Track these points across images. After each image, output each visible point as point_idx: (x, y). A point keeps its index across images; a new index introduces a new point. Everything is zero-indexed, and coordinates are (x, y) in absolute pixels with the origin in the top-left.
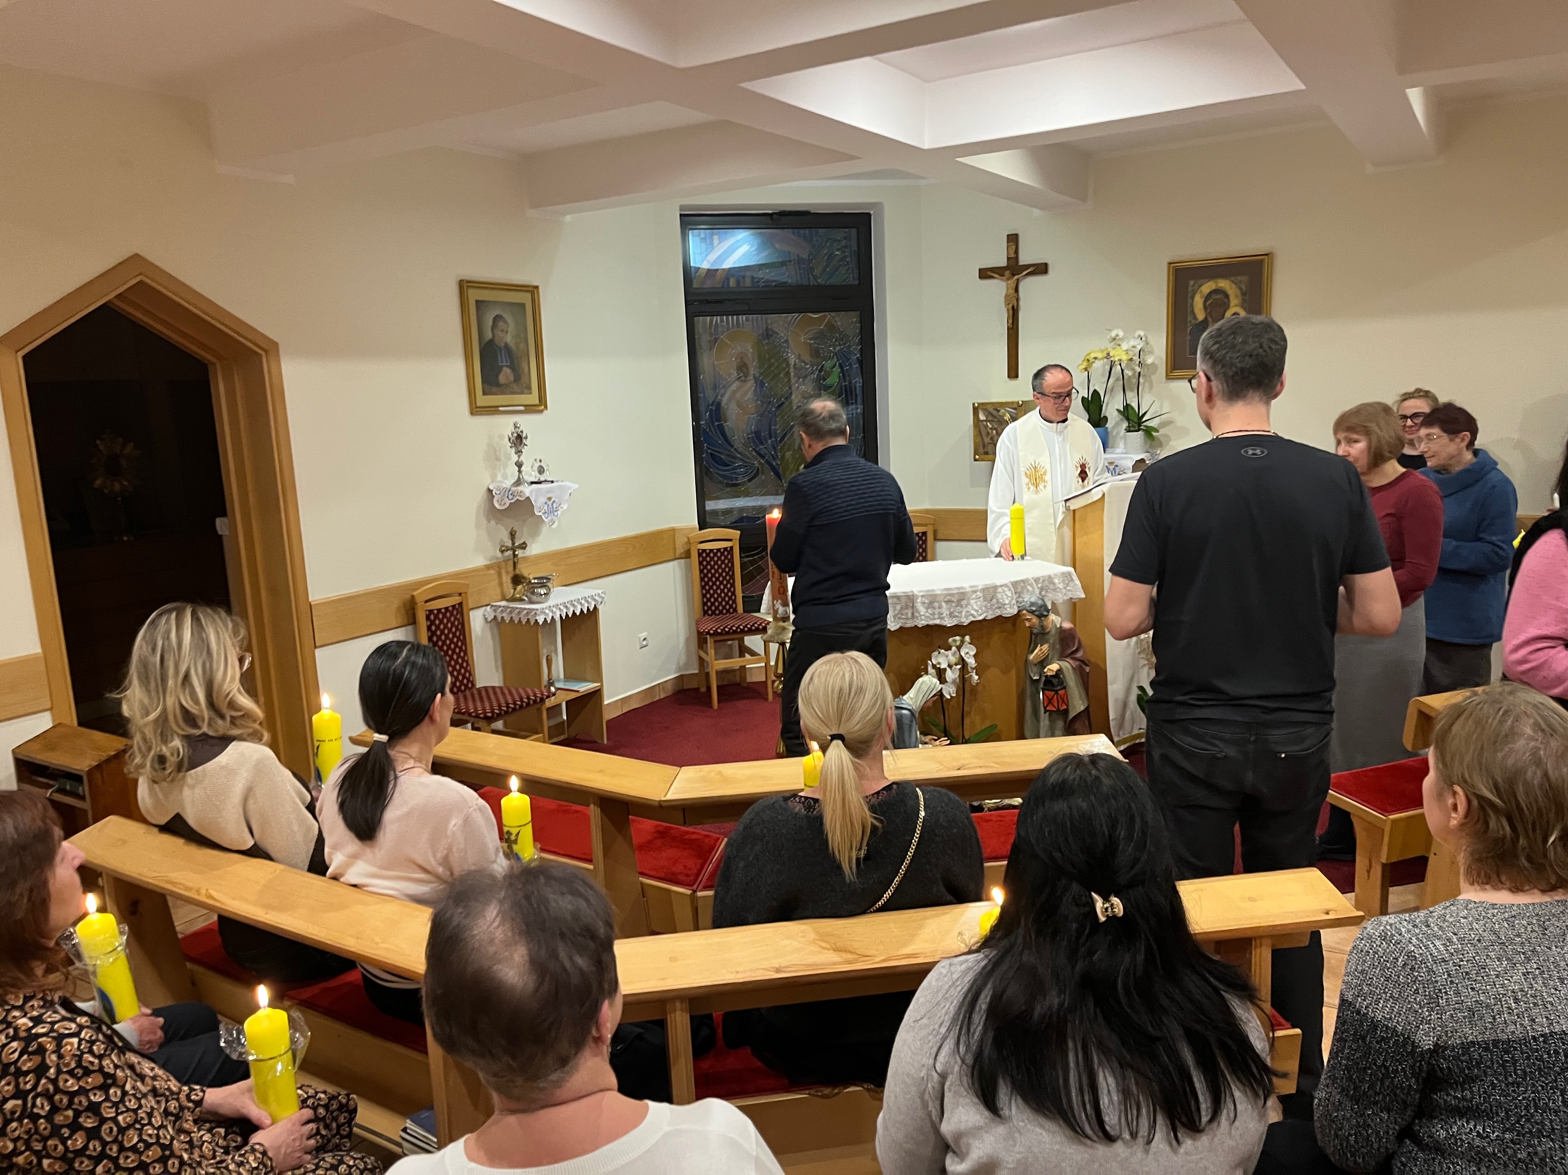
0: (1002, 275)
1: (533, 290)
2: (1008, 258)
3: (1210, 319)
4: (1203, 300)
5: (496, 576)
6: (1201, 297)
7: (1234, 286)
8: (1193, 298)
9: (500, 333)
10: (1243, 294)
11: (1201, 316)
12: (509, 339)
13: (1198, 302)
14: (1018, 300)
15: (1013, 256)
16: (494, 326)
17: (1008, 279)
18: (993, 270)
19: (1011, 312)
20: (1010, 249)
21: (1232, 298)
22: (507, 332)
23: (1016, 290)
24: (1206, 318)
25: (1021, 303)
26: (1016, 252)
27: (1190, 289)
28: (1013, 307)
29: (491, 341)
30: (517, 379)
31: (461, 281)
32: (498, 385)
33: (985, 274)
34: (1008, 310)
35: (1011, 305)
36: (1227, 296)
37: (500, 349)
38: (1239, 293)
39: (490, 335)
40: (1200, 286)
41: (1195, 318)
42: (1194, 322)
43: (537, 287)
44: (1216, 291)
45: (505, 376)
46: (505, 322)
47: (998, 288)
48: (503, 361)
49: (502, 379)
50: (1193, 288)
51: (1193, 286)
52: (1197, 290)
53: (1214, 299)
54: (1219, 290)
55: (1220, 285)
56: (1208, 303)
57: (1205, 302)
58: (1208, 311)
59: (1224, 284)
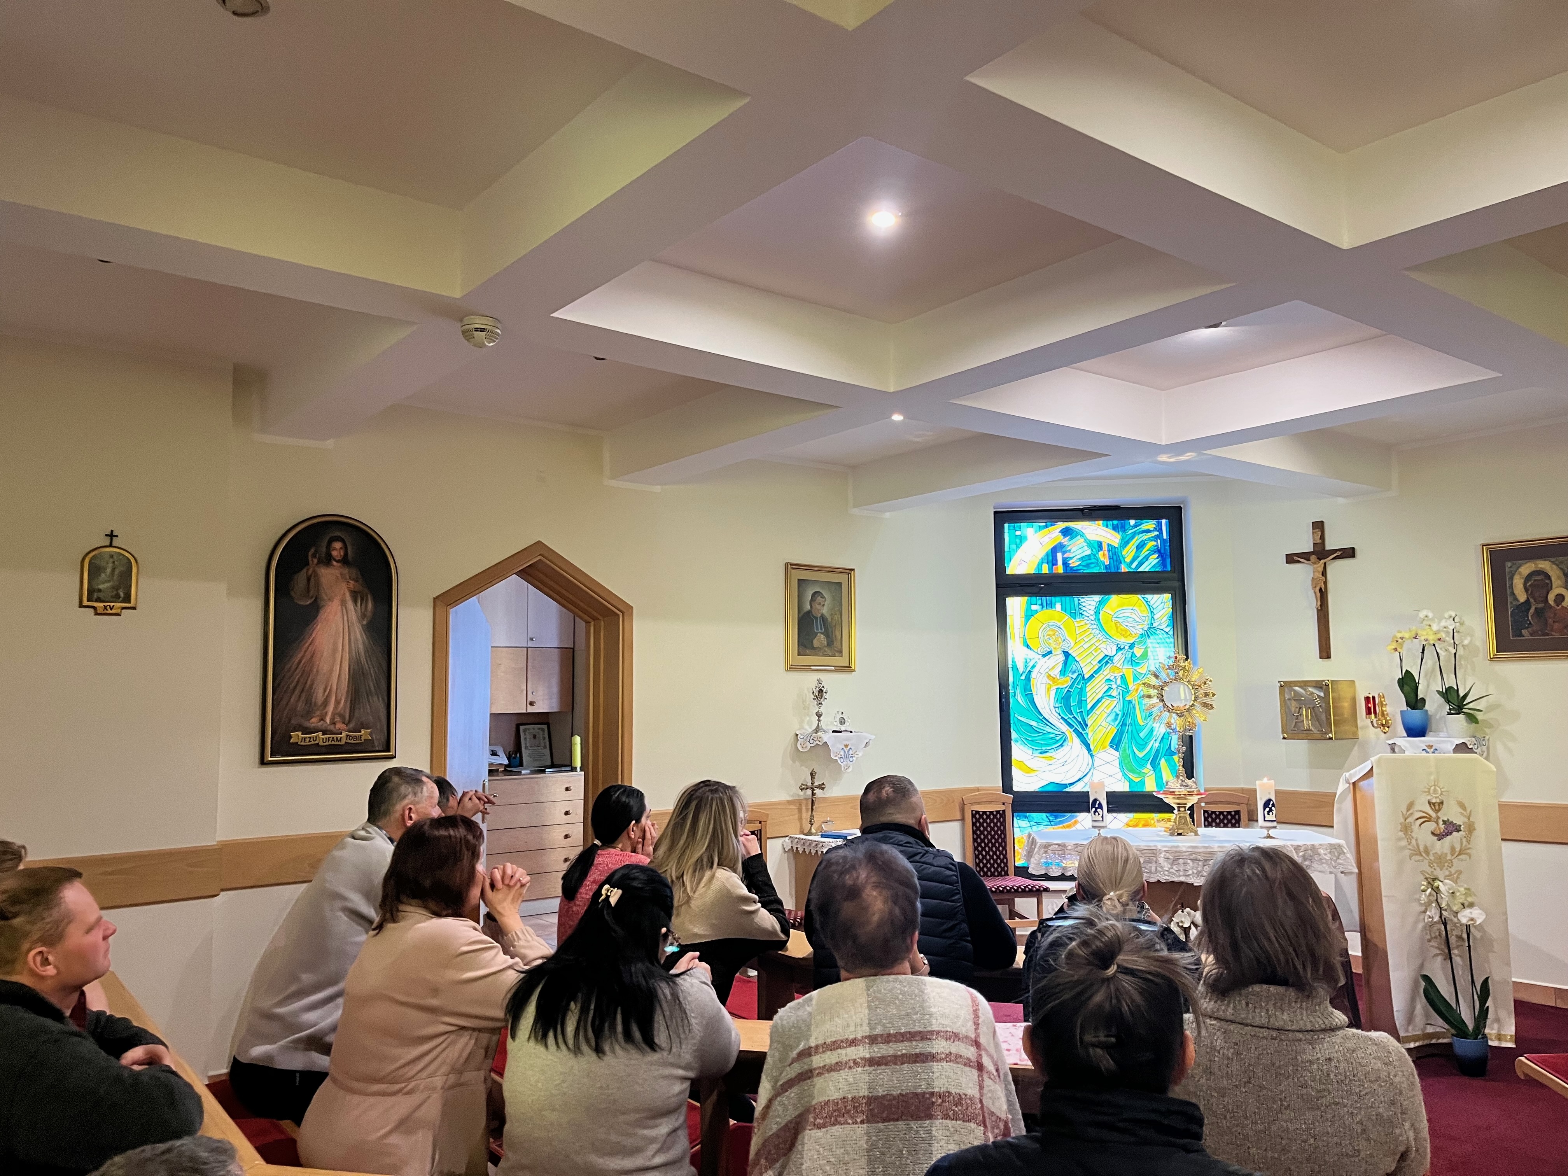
0: (1309, 560)
1: (849, 572)
2: (1315, 544)
3: (1532, 600)
4: (1523, 581)
5: (796, 811)
6: (1521, 578)
8: (1512, 579)
9: (817, 606)
10: (1565, 575)
11: (1522, 597)
12: (825, 611)
13: (1518, 584)
14: (1325, 583)
15: (1319, 541)
16: (813, 600)
17: (1314, 563)
18: (1298, 555)
19: (1318, 594)
20: (1315, 535)
21: (1553, 579)
22: (823, 605)
23: (1324, 573)
24: (1528, 601)
25: (1330, 586)
26: (1322, 537)
27: (1507, 570)
28: (1321, 590)
29: (809, 612)
30: (830, 644)
31: (786, 564)
32: (813, 648)
33: (1291, 559)
34: (1315, 593)
35: (1318, 589)
36: (1548, 577)
37: (816, 618)
38: (1562, 575)
39: (808, 607)
40: (1519, 567)
41: (1516, 599)
42: (1515, 603)
43: (853, 570)
44: (1537, 573)
45: (820, 640)
46: (823, 597)
47: (1304, 572)
48: (818, 629)
49: (816, 643)
50: (1511, 569)
51: (1511, 567)
52: (1516, 572)
53: (1535, 580)
54: (1537, 571)
55: (1540, 566)
56: (1528, 584)
57: (1525, 584)
58: (1529, 592)
59: (1544, 565)
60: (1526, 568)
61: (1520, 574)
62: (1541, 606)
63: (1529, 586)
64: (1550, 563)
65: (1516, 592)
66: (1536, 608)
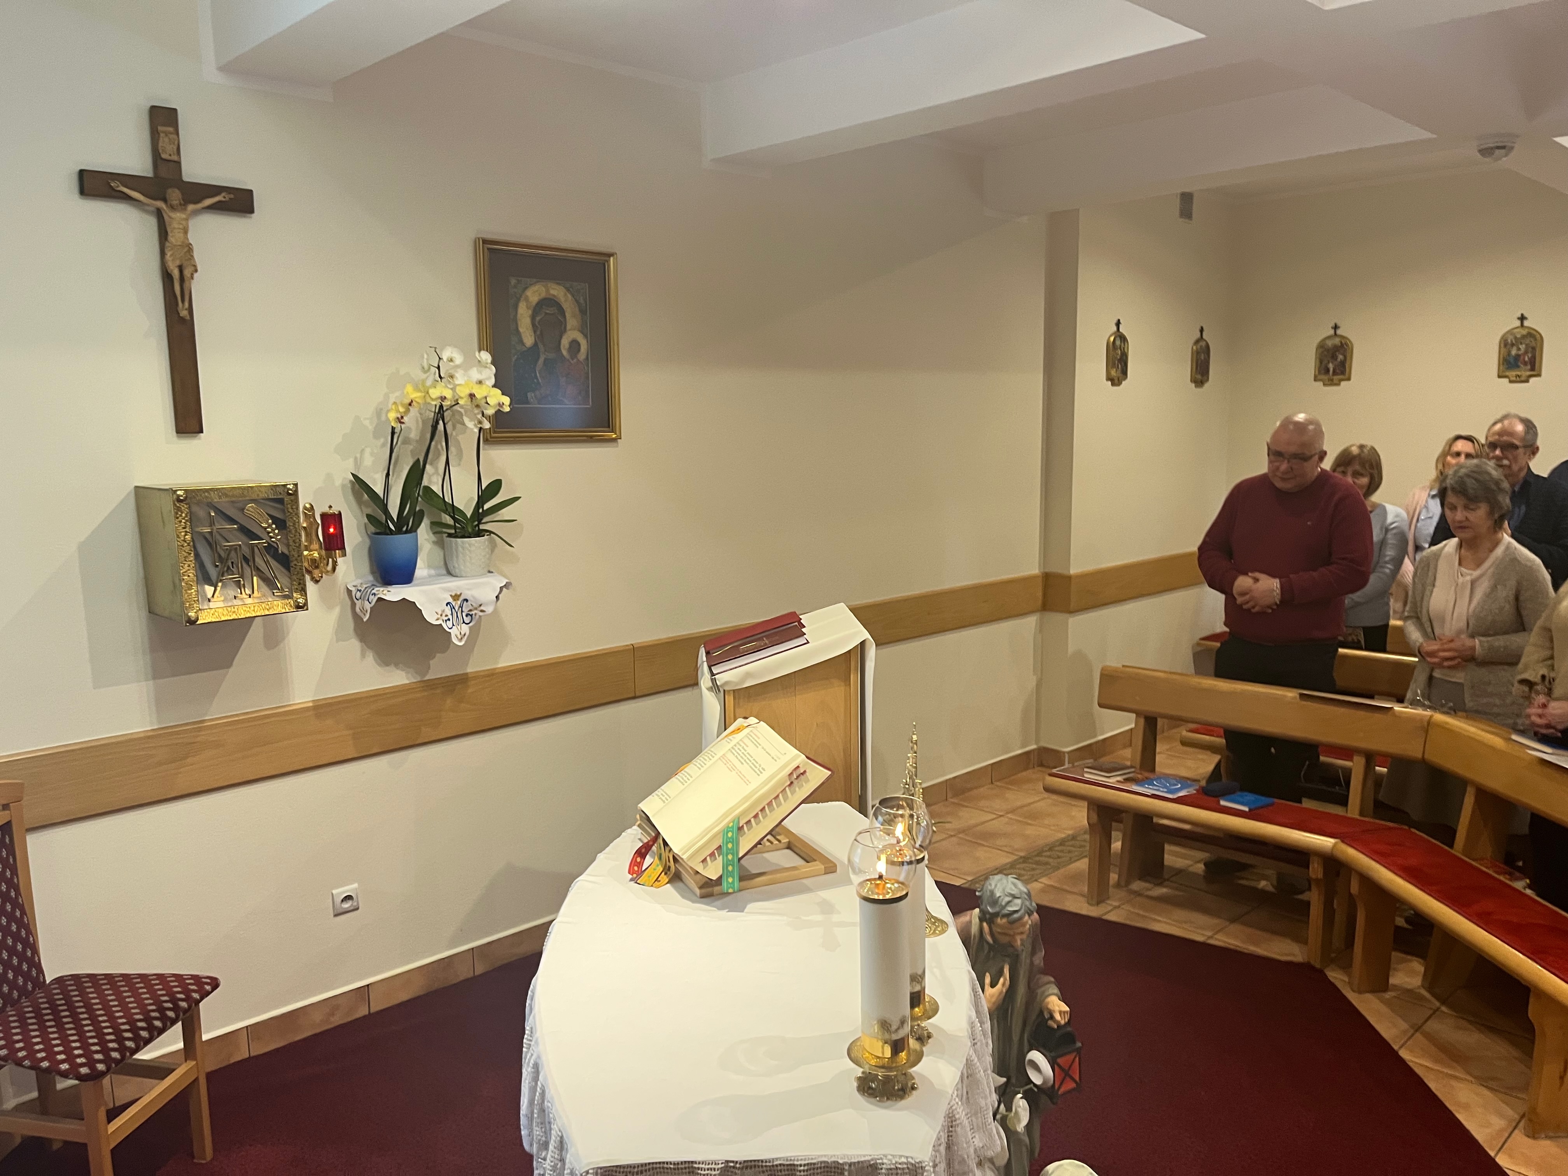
3: (541, 346)
4: (530, 312)
6: (528, 308)
7: (569, 296)
8: (516, 307)
10: (583, 312)
13: (524, 315)
19: (183, 284)
21: (568, 315)
24: (536, 344)
27: (510, 291)
35: (184, 270)
36: (562, 311)
38: (577, 309)
40: (526, 288)
41: (521, 342)
42: (519, 347)
44: (548, 302)
50: (516, 290)
51: (515, 287)
52: (521, 296)
53: (546, 314)
54: (551, 299)
55: (552, 292)
56: (538, 319)
57: (533, 318)
58: (538, 333)
59: (557, 291)
60: (535, 293)
61: (527, 299)
62: (551, 356)
63: (539, 323)
64: (564, 290)
65: (521, 330)
66: (546, 360)
